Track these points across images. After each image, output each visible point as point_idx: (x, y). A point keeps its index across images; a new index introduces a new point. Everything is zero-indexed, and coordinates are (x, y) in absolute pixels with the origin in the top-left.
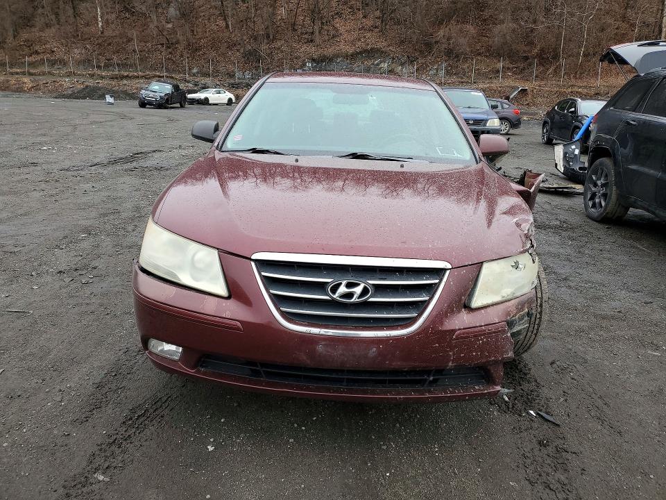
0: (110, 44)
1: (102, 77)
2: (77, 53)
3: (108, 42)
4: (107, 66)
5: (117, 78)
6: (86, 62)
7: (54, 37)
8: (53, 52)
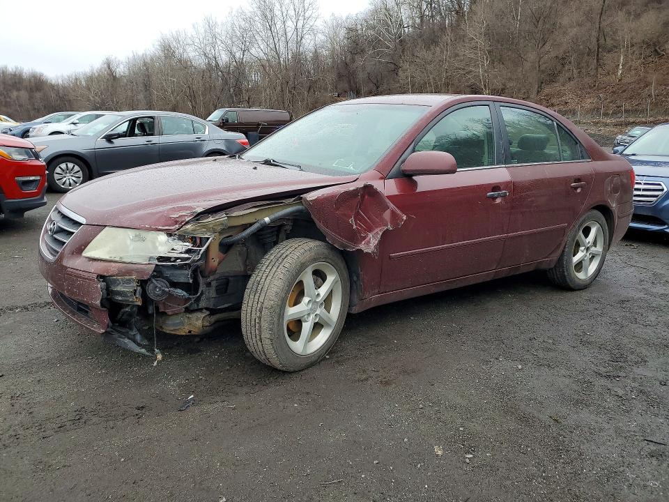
0: (624, 91)
1: (606, 125)
2: (589, 102)
3: (623, 89)
4: (615, 113)
5: (621, 125)
6: (595, 111)
7: (570, 90)
8: (566, 103)
